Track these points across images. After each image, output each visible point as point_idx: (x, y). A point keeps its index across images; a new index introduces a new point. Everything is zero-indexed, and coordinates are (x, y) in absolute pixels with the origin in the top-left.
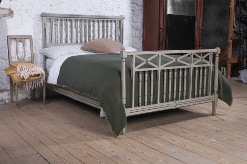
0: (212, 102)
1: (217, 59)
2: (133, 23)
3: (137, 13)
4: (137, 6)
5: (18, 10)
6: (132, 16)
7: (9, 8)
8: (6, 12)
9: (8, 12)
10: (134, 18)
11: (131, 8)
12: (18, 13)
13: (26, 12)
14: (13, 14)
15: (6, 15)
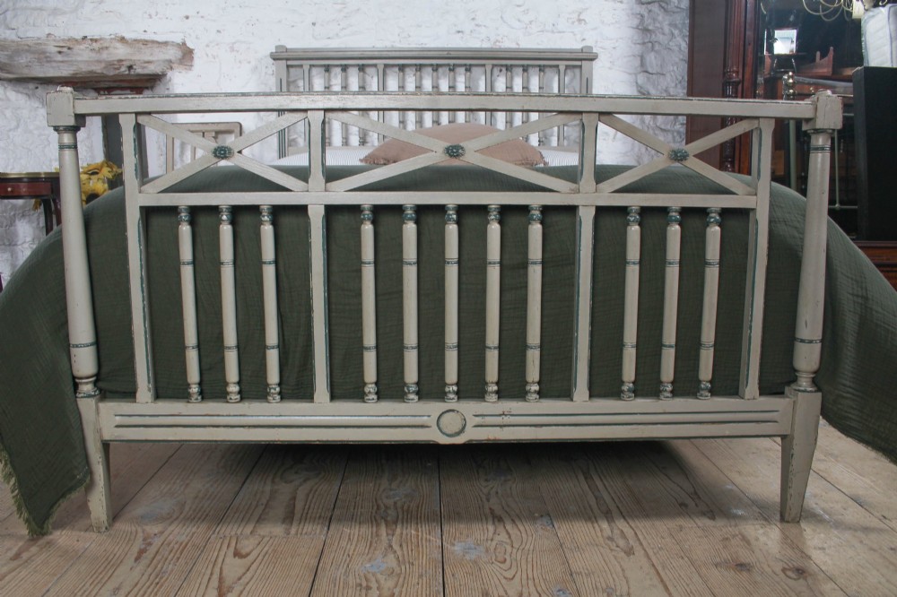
0: (784, 437)
1: (820, 164)
2: (641, 79)
3: (661, 38)
4: (665, 10)
5: (207, 46)
6: (638, 49)
7: (179, 41)
8: (172, 53)
9: (179, 54)
10: (651, 58)
11: (636, 22)
12: (207, 55)
13: (232, 49)
14: (192, 59)
15: (170, 61)
